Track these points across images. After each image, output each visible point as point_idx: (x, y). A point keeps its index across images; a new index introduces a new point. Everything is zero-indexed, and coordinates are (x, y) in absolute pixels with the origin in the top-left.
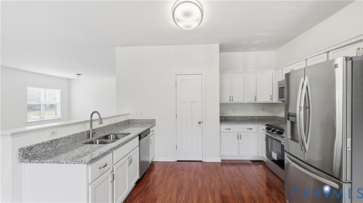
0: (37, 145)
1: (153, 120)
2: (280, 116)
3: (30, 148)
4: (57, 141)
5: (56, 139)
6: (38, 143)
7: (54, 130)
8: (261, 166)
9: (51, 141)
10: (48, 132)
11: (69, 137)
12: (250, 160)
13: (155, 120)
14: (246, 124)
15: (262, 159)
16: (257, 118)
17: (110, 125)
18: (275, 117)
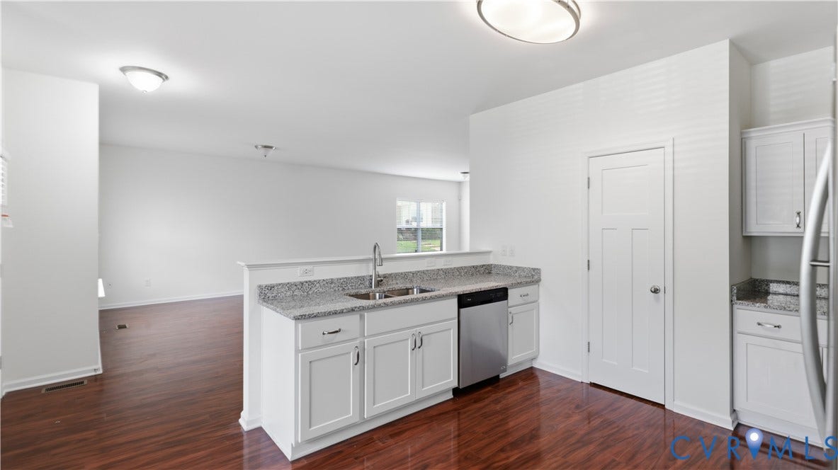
0: (280, 284)
1: (534, 269)
3: (271, 287)
4: (311, 283)
5: (310, 281)
6: (280, 282)
7: (309, 267)
9: (301, 282)
10: (299, 270)
11: (332, 281)
13: (539, 269)
17: (427, 271)
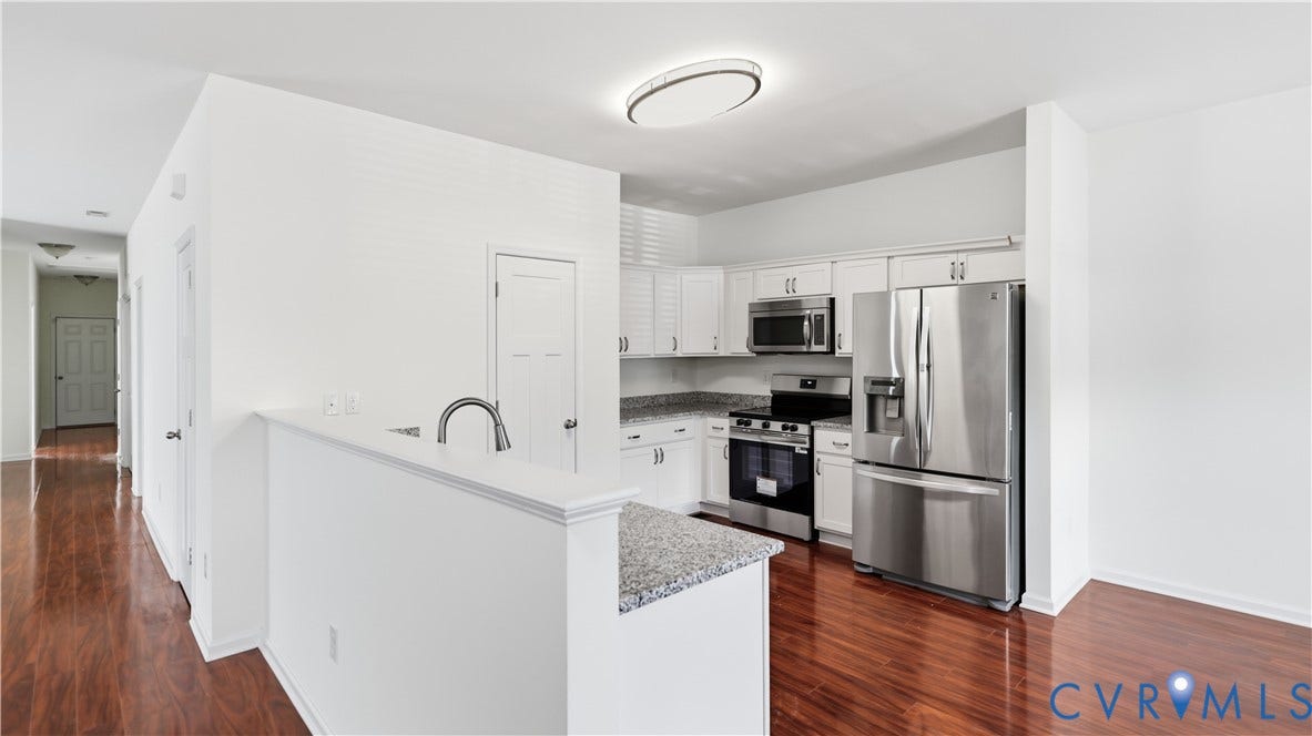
2: (712, 390)
14: (673, 419)
16: (664, 398)
18: (699, 394)
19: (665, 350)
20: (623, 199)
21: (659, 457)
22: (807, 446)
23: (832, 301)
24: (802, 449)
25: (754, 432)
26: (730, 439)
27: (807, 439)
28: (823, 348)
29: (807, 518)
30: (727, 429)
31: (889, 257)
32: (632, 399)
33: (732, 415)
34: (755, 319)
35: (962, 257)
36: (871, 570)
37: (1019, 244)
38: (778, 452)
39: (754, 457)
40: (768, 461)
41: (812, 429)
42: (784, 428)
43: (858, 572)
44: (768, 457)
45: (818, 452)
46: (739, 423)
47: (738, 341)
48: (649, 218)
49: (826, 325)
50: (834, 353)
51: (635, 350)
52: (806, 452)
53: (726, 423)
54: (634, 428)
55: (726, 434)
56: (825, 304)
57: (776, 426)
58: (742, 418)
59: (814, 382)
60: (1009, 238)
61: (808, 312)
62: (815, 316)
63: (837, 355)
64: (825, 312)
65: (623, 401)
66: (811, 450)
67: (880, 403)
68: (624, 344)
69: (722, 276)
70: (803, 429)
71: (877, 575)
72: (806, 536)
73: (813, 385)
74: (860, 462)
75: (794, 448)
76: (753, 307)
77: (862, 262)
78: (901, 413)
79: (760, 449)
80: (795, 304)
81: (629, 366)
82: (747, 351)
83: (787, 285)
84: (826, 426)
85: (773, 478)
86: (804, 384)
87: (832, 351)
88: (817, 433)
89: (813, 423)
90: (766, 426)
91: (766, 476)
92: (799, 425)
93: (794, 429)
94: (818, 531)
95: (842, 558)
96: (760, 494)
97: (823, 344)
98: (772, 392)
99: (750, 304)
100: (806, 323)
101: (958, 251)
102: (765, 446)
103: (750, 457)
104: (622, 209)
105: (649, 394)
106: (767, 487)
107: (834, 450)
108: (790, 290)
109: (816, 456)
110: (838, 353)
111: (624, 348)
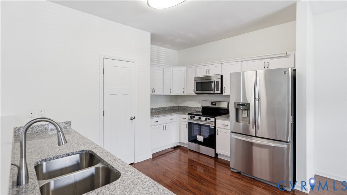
1: (66, 123)
2: (183, 106)
8: (178, 151)
12: (171, 148)
14: (169, 115)
15: (178, 144)
16: (168, 108)
18: (179, 106)
19: (168, 93)
20: (151, 44)
21: (165, 128)
22: (214, 125)
23: (222, 76)
24: (212, 126)
25: (196, 120)
26: (188, 122)
27: (214, 123)
28: (219, 92)
29: (214, 150)
30: (187, 119)
31: (241, 61)
32: (157, 108)
33: (189, 114)
34: (196, 83)
35: (268, 60)
36: (237, 171)
37: (289, 55)
38: (204, 127)
39: (196, 128)
40: (201, 130)
41: (215, 119)
42: (206, 119)
43: (232, 171)
44: (200, 128)
45: (217, 127)
46: (191, 117)
47: (191, 90)
48: (162, 50)
49: (220, 85)
50: (222, 94)
51: (157, 93)
52: (213, 127)
53: (187, 117)
54: (156, 119)
55: (187, 120)
56: (220, 77)
57: (203, 118)
58: (192, 116)
59: (216, 103)
60: (286, 53)
61: (214, 80)
62: (216, 81)
63: (223, 94)
64: (220, 80)
65: (152, 109)
66: (215, 127)
67: (240, 111)
68: (153, 91)
69: (185, 69)
70: (212, 119)
71: (239, 173)
72: (214, 156)
73: (215, 104)
74: (233, 132)
75: (209, 126)
76: (196, 79)
77: (232, 63)
78: (248, 115)
79: (198, 126)
80: (209, 78)
81: (154, 98)
82: (194, 93)
83: (206, 71)
84: (220, 119)
85: (202, 135)
86: (212, 104)
87: (222, 93)
88: (217, 121)
89: (216, 118)
90: (200, 118)
91: (200, 135)
92: (211, 118)
93: (209, 119)
94: (217, 154)
95: (226, 164)
96: (198, 141)
97: (219, 91)
98: (202, 106)
99: (195, 78)
100: (213, 84)
101: (266, 58)
102: (199, 125)
103: (195, 128)
104: (151, 47)
105: (162, 107)
106: (200, 138)
107: (223, 127)
108: (208, 73)
109: (217, 129)
110: (224, 94)
111: (153, 92)
